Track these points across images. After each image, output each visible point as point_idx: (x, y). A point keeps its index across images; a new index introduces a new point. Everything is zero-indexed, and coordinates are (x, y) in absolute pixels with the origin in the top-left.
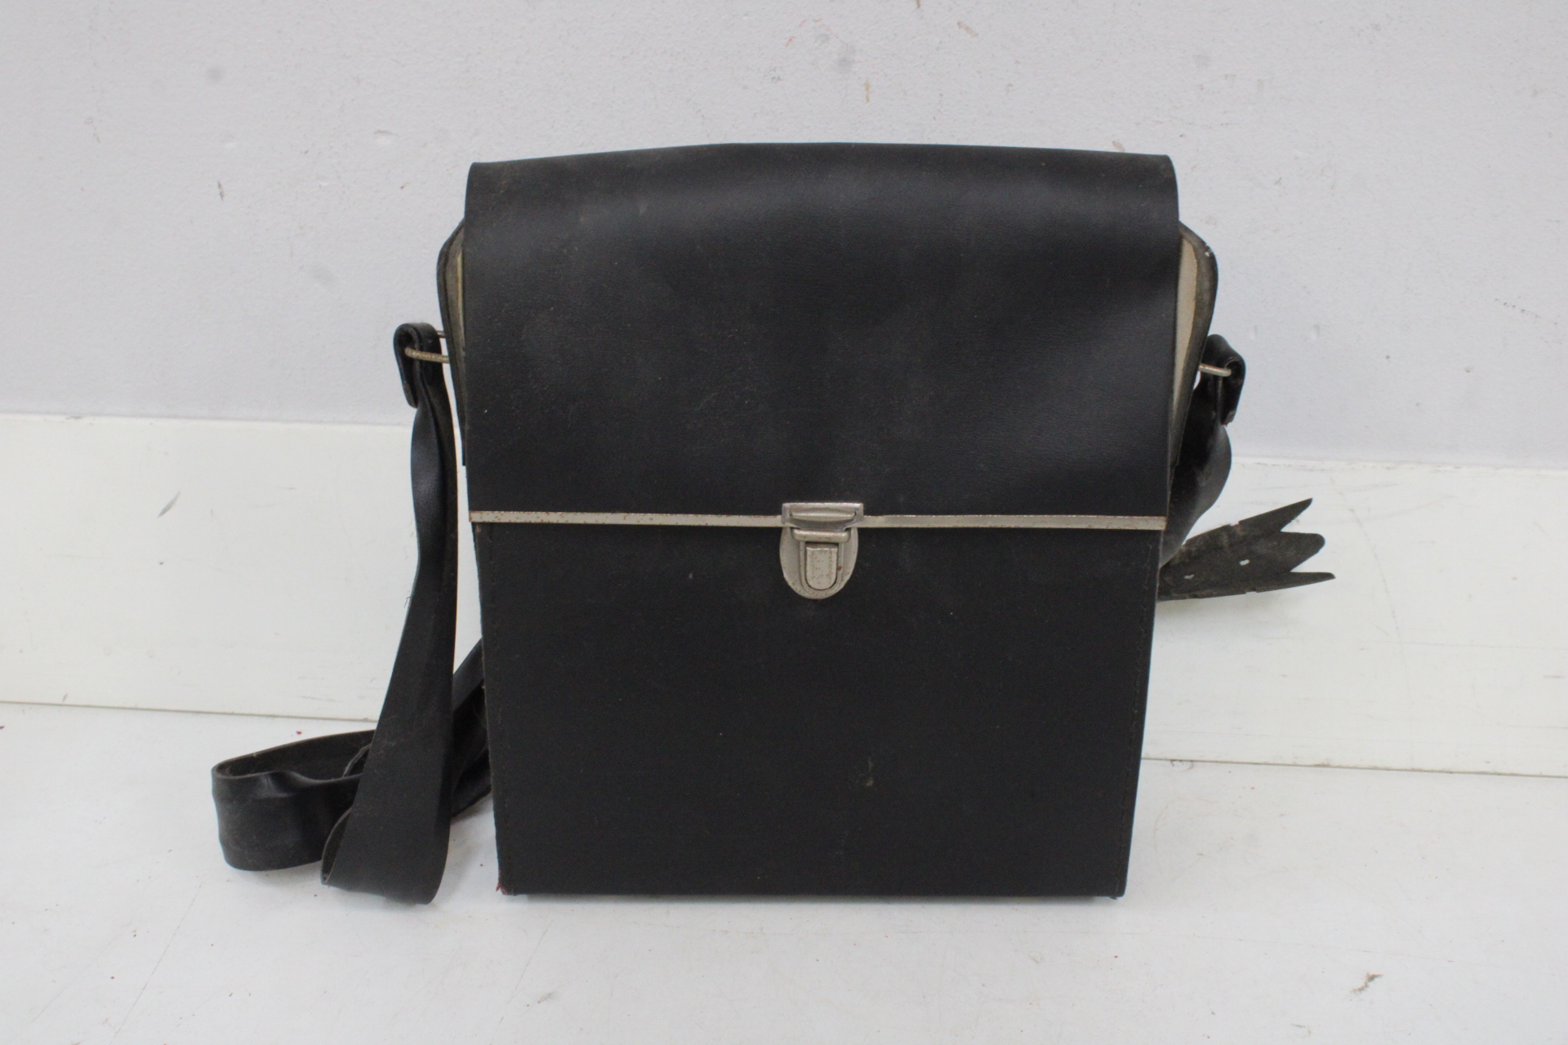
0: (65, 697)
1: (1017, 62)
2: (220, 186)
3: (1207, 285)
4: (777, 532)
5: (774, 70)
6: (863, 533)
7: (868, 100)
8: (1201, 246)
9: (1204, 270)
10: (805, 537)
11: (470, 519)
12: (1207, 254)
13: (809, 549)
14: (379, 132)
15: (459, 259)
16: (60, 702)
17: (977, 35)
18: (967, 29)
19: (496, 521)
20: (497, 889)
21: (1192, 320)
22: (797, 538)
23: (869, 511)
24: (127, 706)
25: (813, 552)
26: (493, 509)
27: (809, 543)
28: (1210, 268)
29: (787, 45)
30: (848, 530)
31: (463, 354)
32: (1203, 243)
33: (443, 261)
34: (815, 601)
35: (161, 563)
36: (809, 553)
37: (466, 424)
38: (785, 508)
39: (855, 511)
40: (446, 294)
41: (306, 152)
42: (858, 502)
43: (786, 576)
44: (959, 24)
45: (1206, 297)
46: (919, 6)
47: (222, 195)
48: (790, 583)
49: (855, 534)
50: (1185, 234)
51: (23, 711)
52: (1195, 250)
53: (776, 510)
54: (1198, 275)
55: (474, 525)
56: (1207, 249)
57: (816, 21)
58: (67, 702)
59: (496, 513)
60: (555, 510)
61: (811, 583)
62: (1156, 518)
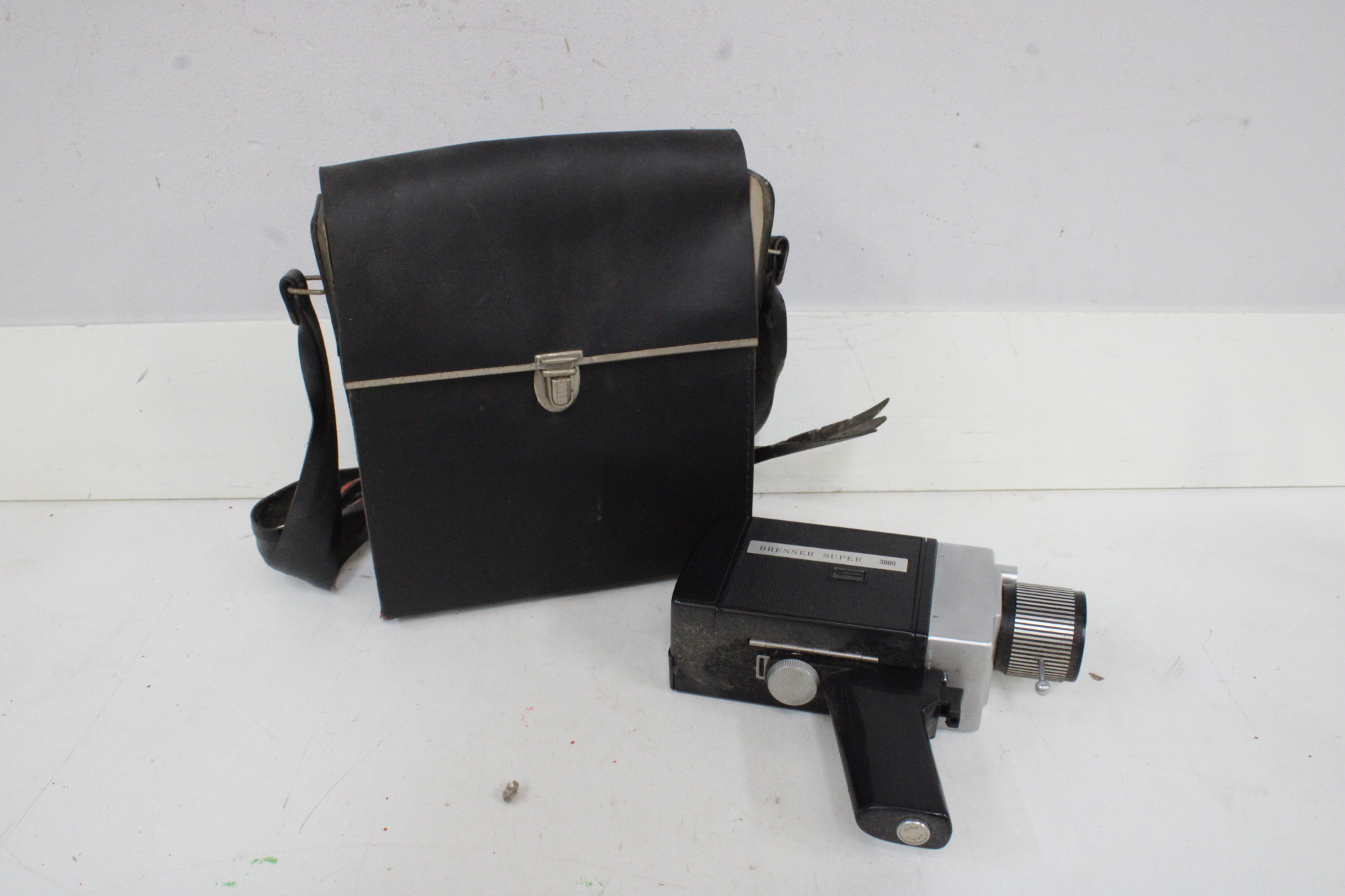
0: (90, 495)
1: (630, 81)
2: (157, 179)
3: (769, 201)
4: (532, 373)
5: (485, 92)
6: (584, 369)
7: (543, 108)
8: (762, 180)
9: (766, 192)
10: (550, 374)
11: (345, 387)
12: (766, 183)
13: (554, 381)
14: (251, 141)
15: (324, 227)
16: (87, 498)
17: (605, 66)
18: (599, 63)
19: (362, 387)
20: (381, 617)
21: (762, 222)
22: (545, 376)
23: (585, 355)
24: (127, 498)
25: (556, 383)
26: (359, 380)
27: (553, 378)
28: (769, 191)
29: (492, 77)
30: (574, 367)
31: (333, 286)
32: (762, 178)
33: (314, 230)
34: (557, 414)
35: (141, 411)
36: (553, 384)
37: (339, 328)
38: (537, 359)
39: (578, 355)
40: (319, 250)
41: (208, 156)
42: (580, 350)
43: (539, 400)
44: (593, 60)
45: (769, 208)
46: (569, 50)
47: (159, 185)
48: (542, 404)
49: (578, 368)
50: (751, 173)
51: (65, 506)
52: (759, 181)
53: (532, 360)
54: (763, 196)
55: (347, 392)
56: (766, 180)
57: (508, 62)
58: (91, 498)
59: (362, 382)
60: (398, 375)
61: (556, 402)
62: (752, 339)
